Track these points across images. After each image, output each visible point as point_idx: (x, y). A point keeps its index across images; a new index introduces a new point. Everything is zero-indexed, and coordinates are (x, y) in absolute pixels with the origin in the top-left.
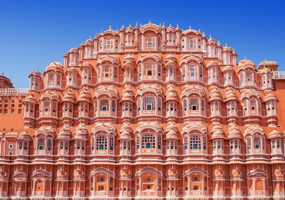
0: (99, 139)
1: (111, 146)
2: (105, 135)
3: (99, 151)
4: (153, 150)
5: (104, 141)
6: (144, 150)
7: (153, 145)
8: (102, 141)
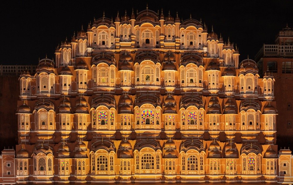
0: (100, 158)
1: (112, 165)
2: (105, 154)
3: (100, 172)
4: (152, 171)
5: (105, 161)
6: (143, 171)
7: (152, 166)
8: (102, 161)
